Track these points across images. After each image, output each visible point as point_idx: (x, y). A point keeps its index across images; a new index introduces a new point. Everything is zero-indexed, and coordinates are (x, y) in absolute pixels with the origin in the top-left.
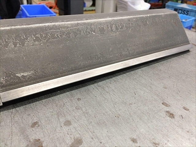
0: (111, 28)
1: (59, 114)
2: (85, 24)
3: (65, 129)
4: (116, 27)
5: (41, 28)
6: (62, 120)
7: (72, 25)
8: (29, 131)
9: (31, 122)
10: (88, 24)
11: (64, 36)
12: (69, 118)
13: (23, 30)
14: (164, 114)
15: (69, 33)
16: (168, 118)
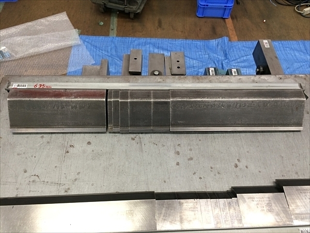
0: (236, 105)
1: (189, 144)
2: (220, 101)
3: (189, 152)
4: (240, 105)
5: (195, 101)
6: (189, 147)
7: (212, 101)
8: (177, 147)
9: (178, 144)
10: (222, 101)
11: (205, 107)
12: (192, 148)
13: (187, 101)
14: (233, 164)
15: (208, 106)
16: (234, 167)
